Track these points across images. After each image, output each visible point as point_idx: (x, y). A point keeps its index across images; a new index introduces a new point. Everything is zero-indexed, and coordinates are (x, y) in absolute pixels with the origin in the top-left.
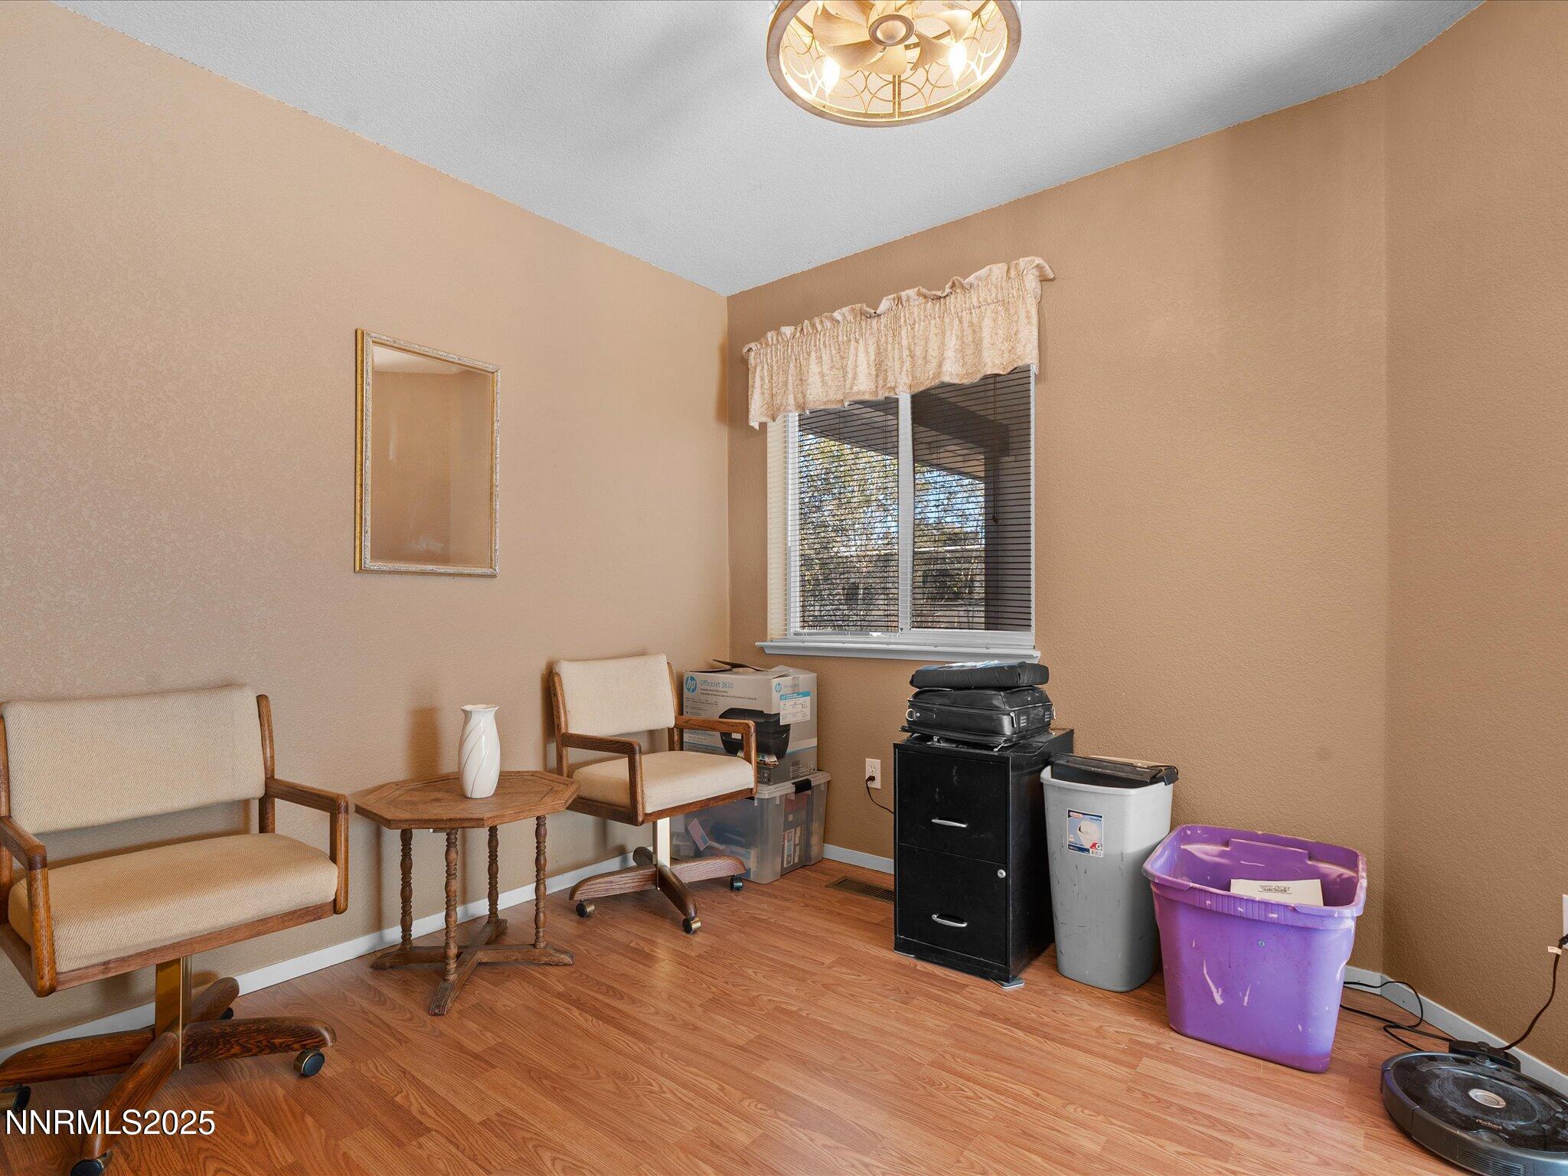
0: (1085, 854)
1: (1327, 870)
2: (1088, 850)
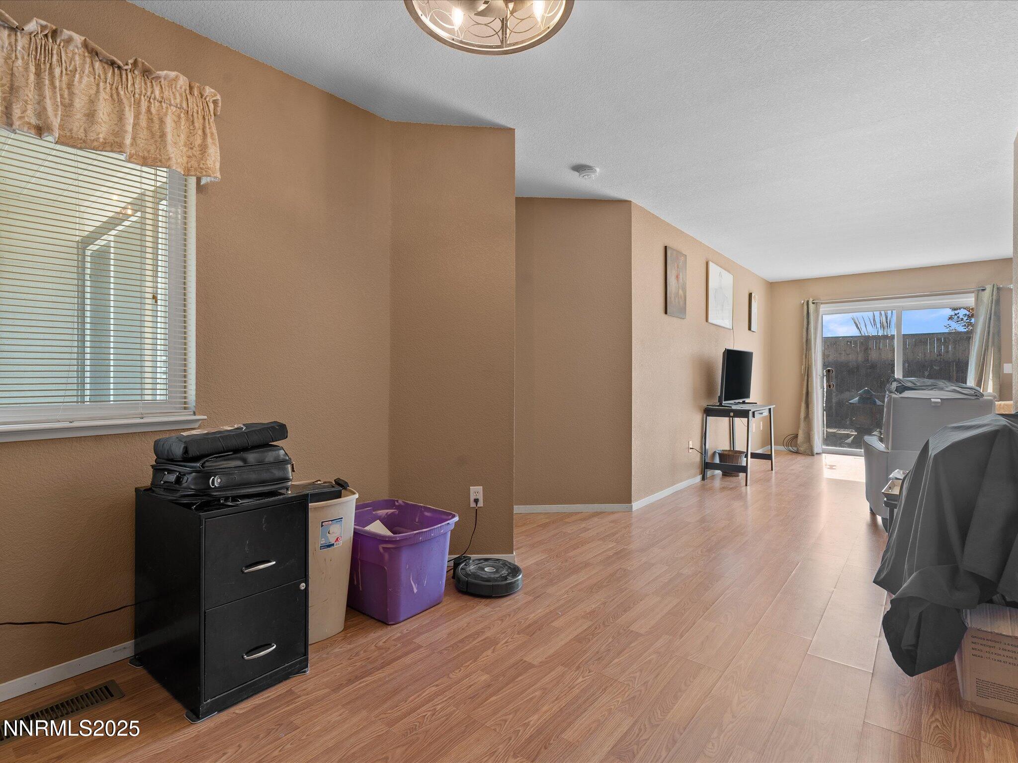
0: (332, 548)
1: (380, 514)
2: (333, 545)
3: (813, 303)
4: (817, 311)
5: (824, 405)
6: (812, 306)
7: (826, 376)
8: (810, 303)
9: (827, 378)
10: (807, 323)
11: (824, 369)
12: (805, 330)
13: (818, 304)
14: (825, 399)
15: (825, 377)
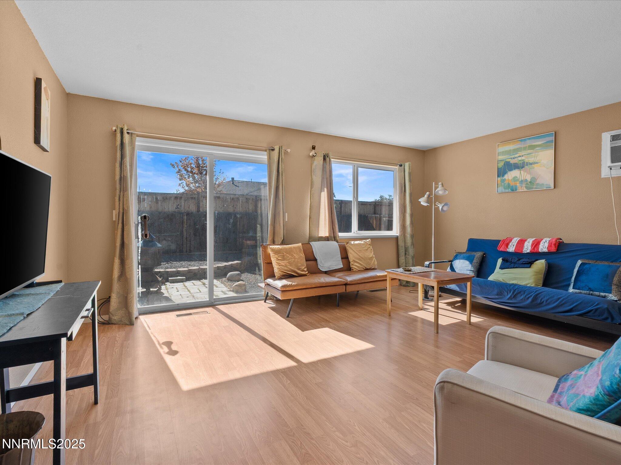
3: (128, 133)
4: (132, 143)
5: (139, 258)
6: (127, 137)
7: (141, 223)
8: (125, 131)
9: (142, 225)
10: (120, 156)
11: (139, 215)
12: (118, 165)
13: (133, 135)
14: (140, 250)
15: (140, 225)
